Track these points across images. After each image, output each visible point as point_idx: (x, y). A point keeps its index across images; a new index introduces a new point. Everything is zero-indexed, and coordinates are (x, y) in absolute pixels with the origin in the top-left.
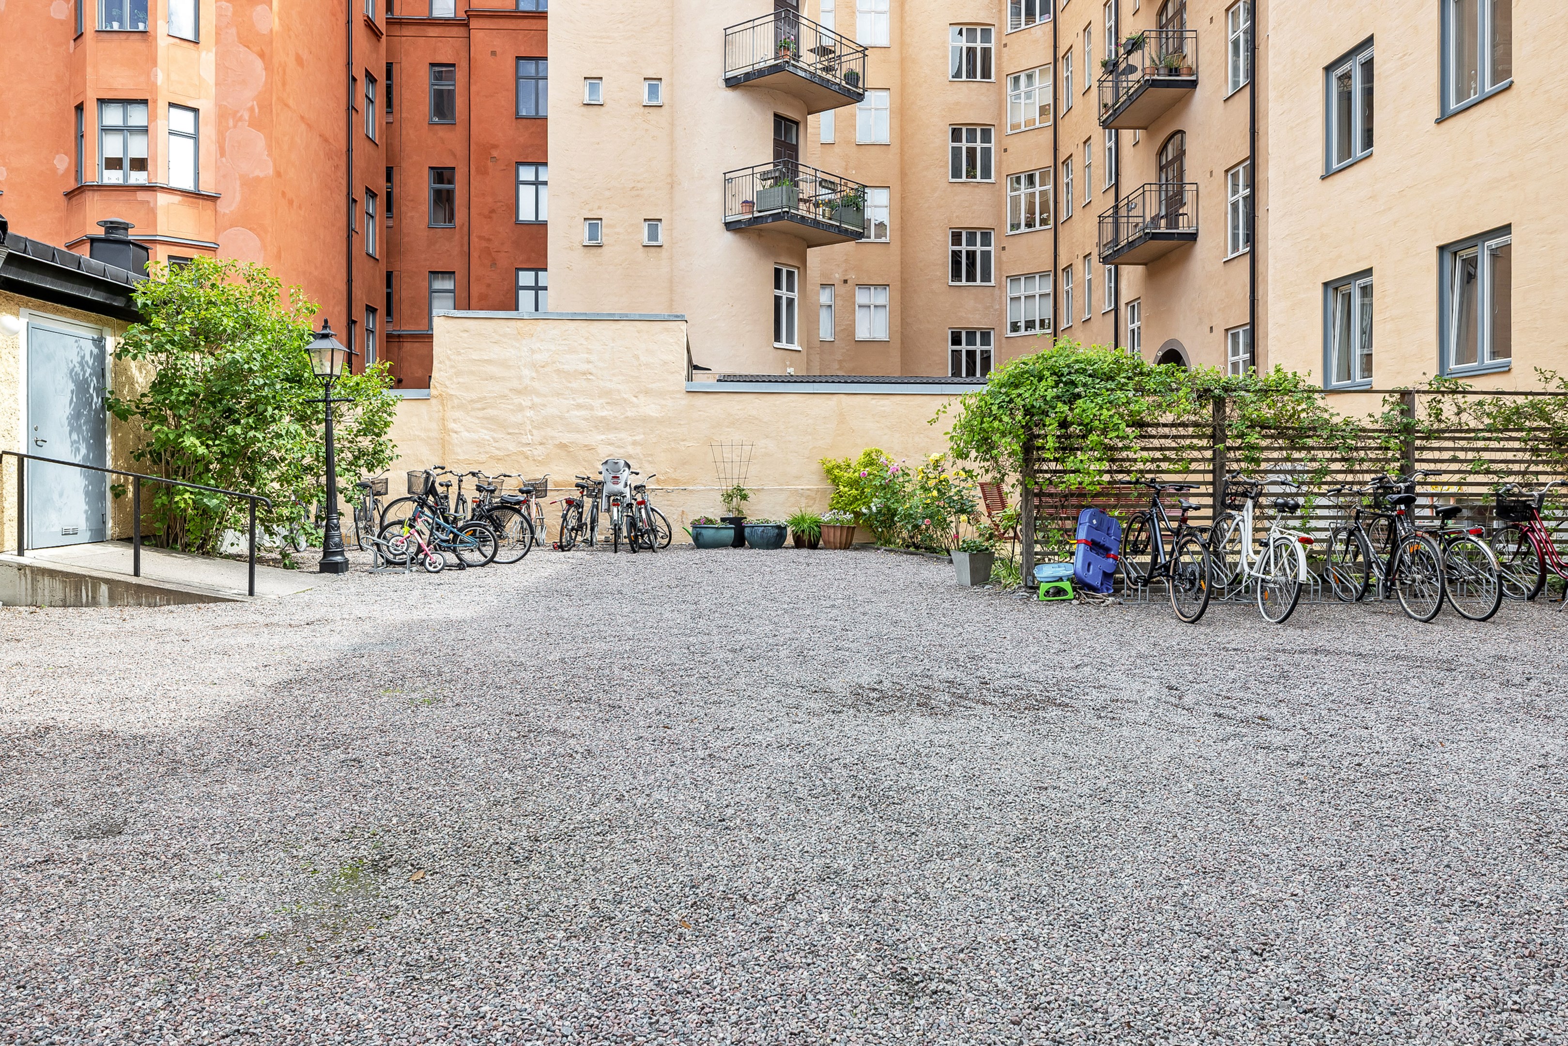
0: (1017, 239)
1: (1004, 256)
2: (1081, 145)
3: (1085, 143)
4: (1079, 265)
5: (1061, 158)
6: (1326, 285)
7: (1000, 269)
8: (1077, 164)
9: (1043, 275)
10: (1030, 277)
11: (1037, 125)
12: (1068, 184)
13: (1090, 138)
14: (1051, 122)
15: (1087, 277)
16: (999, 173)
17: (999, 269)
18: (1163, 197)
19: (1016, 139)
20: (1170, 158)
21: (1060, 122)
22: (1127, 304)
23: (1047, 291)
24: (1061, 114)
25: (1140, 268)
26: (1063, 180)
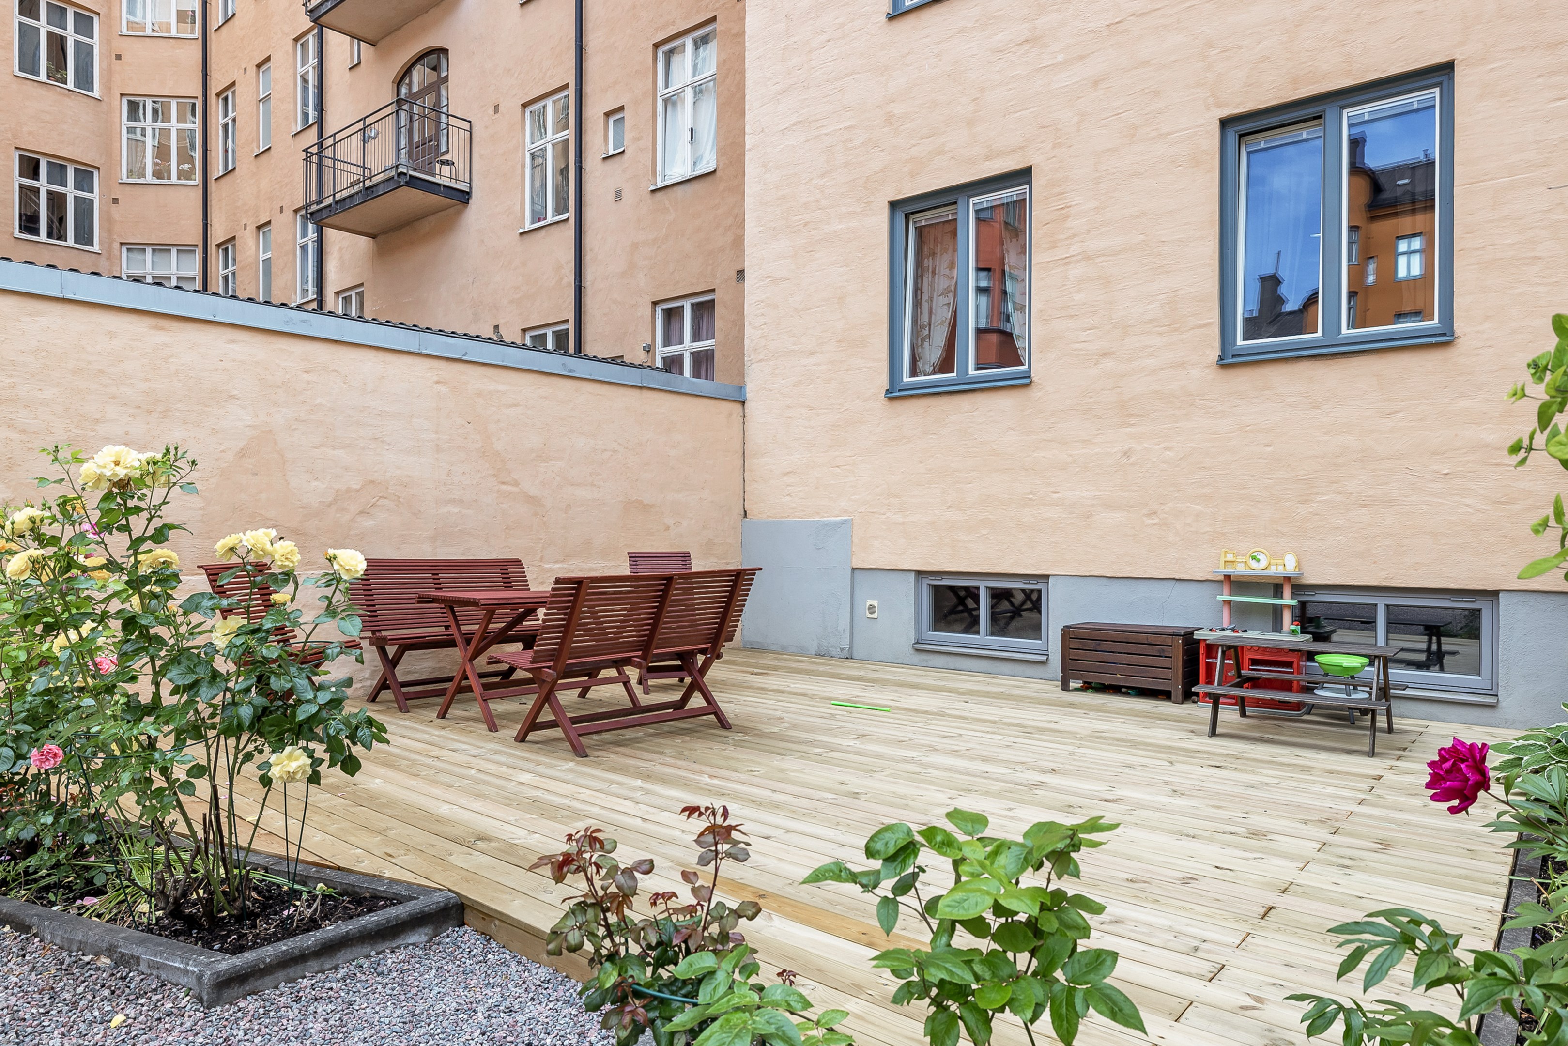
0: (138, 190)
1: (116, 212)
2: (252, 70)
3: (259, 66)
4: (248, 242)
5: (215, 87)
6: (894, 205)
7: (110, 231)
8: (244, 97)
9: (185, 249)
10: (161, 249)
11: (174, 33)
12: (226, 126)
13: (268, 59)
14: (198, 33)
15: (262, 256)
16: (107, 87)
17: (108, 228)
18: (403, 144)
19: (137, 44)
20: (415, 89)
21: (212, 37)
22: (337, 293)
23: (190, 273)
24: (213, 25)
25: (363, 242)
26: (217, 118)
